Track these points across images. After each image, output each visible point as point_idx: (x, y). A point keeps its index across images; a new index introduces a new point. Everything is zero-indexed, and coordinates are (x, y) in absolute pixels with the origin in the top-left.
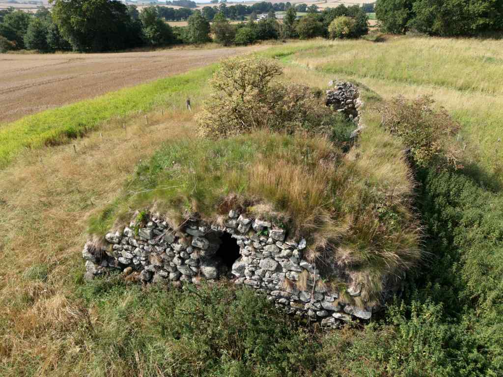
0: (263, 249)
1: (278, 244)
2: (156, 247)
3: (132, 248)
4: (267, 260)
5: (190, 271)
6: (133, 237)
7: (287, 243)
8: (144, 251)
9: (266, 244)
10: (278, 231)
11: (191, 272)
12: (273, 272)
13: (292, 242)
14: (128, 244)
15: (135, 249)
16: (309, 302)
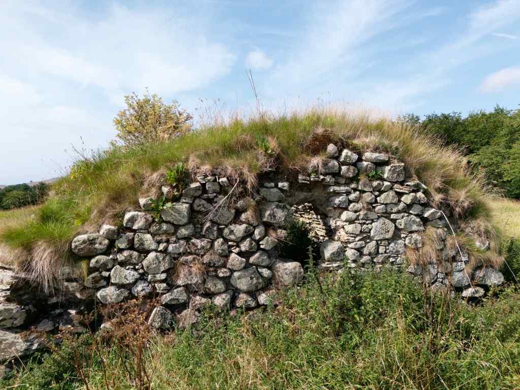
0: (376, 202)
1: (397, 188)
2: (193, 240)
3: (139, 256)
4: (381, 220)
5: (257, 279)
6: (146, 229)
7: (409, 183)
8: (167, 258)
9: (381, 192)
10: (398, 165)
11: (260, 280)
12: (389, 241)
13: (414, 180)
14: (131, 247)
15: (146, 257)
16: (436, 281)
